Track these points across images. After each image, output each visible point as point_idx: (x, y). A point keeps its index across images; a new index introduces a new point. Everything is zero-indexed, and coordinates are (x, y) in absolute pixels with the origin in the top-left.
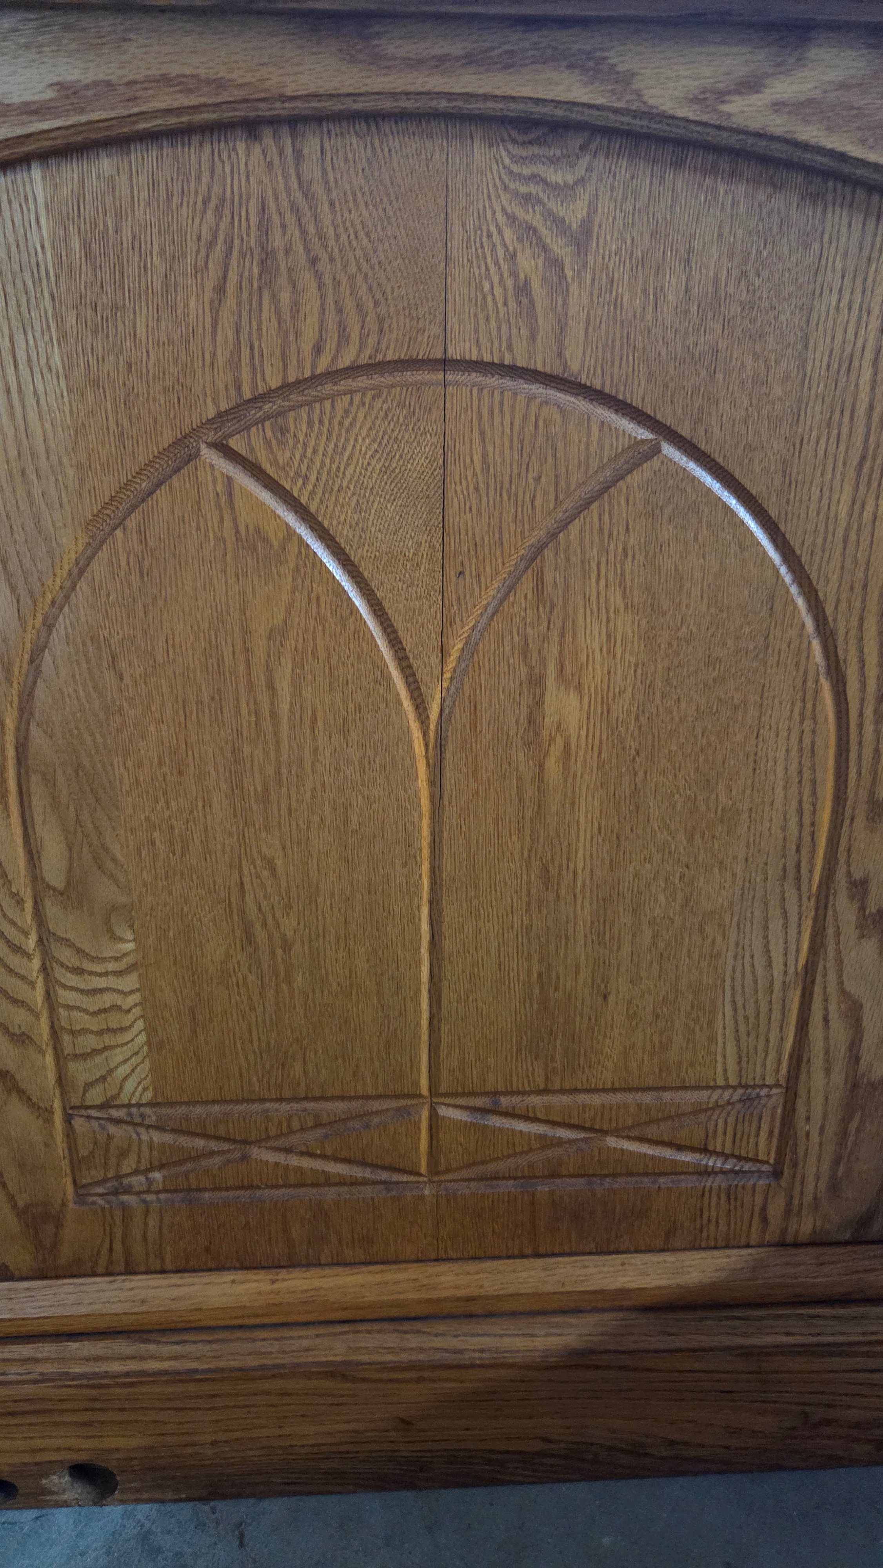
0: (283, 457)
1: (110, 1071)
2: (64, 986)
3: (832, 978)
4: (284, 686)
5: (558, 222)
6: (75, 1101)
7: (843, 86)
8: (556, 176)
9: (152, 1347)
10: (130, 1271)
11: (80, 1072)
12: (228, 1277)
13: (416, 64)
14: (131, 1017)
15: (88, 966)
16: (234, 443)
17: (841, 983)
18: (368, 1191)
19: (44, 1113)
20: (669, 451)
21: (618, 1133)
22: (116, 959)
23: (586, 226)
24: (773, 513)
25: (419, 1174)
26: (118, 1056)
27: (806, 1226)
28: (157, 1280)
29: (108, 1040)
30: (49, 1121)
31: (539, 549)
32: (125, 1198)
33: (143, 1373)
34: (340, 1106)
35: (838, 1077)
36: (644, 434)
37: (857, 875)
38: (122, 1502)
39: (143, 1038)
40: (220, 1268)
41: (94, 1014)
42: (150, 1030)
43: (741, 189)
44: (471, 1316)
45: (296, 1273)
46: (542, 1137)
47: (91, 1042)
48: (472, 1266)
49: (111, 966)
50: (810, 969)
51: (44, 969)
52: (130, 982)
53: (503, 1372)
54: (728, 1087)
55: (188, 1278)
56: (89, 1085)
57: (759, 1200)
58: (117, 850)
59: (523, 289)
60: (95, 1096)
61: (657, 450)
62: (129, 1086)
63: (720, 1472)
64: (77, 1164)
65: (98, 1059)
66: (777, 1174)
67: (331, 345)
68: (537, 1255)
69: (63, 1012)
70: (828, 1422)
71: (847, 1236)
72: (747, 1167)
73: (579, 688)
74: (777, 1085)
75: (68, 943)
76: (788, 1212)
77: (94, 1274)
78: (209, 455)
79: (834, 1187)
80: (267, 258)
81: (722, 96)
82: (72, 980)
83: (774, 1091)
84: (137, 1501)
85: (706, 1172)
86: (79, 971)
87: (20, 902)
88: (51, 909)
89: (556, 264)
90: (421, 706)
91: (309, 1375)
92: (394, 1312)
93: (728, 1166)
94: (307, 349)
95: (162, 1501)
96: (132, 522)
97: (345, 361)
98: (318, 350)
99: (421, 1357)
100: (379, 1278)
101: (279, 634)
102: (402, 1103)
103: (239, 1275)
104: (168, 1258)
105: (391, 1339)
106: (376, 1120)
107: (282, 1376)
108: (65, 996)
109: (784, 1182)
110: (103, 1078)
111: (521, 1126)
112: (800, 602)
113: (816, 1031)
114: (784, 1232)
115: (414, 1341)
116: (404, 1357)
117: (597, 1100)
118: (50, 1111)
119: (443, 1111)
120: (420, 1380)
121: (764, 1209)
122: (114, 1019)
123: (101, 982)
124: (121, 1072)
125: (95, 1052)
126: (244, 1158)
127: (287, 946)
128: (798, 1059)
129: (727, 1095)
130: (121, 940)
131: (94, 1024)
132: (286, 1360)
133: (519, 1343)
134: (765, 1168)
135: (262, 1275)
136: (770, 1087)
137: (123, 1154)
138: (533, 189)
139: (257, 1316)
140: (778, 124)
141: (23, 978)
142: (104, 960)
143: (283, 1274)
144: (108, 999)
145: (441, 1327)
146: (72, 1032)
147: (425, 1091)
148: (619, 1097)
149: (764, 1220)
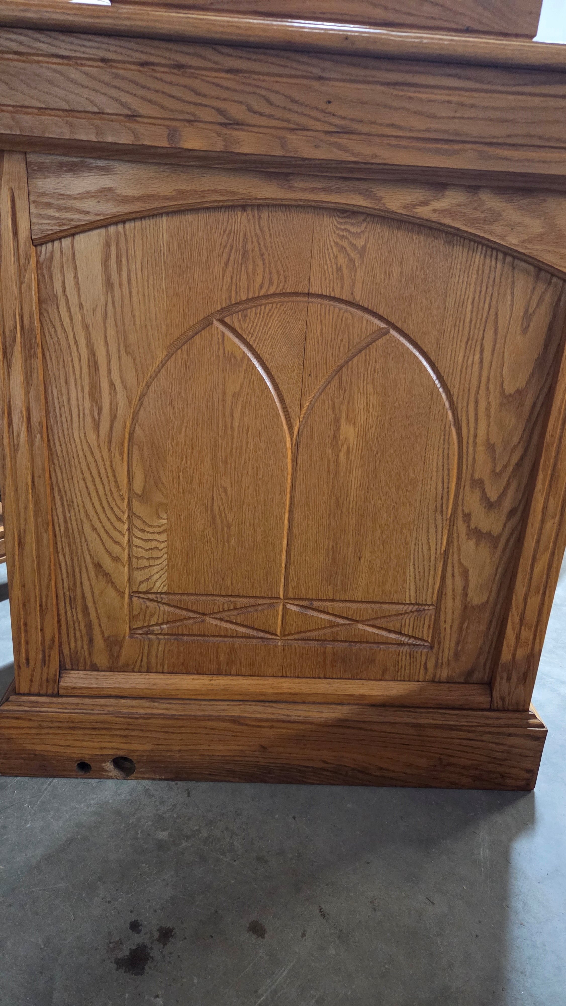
0: (244, 326)
1: (151, 577)
2: (136, 537)
3: (456, 556)
4: (237, 415)
5: (354, 246)
6: (135, 589)
7: (459, 205)
8: (354, 230)
9: (156, 704)
10: (149, 671)
11: (139, 576)
12: (191, 677)
13: (304, 190)
14: (162, 553)
15: (147, 529)
16: (227, 320)
17: (460, 559)
18: (254, 641)
19: (121, 594)
20: (393, 332)
21: (363, 622)
22: (159, 527)
23: (364, 247)
24: (433, 359)
25: (277, 635)
26: (155, 569)
27: (444, 674)
28: (162, 676)
29: (152, 562)
30: (123, 597)
31: (341, 367)
32: (150, 636)
33: (152, 714)
34: (245, 601)
35: (458, 602)
36: (383, 325)
37: (467, 511)
38: (137, 778)
39: (166, 563)
40: (188, 673)
41: (147, 550)
42: (169, 559)
43: (422, 238)
44: (295, 702)
45: (220, 677)
46: (330, 621)
47: (145, 563)
48: (297, 680)
49: (156, 530)
50: (446, 552)
51: (129, 529)
52: (163, 537)
53: (308, 726)
54: (410, 604)
55: (174, 676)
56: (141, 582)
57: (424, 658)
58: (164, 480)
59: (339, 269)
60: (144, 587)
61: (388, 332)
62: (158, 584)
63: (402, 786)
64: (133, 618)
65: (146, 570)
66: (432, 647)
67: (266, 284)
68: (325, 678)
69: (134, 549)
70: (450, 764)
71: (462, 680)
72: (419, 642)
73: (354, 424)
74: (432, 605)
75: (140, 518)
76: (436, 666)
77: (133, 672)
78: (216, 324)
79: (457, 655)
80: (245, 254)
81: (414, 206)
82: (140, 534)
83: (431, 607)
84: (143, 778)
85: (400, 644)
86: (143, 531)
87: (123, 499)
88: (135, 503)
89: (352, 261)
90: (291, 428)
91: (223, 721)
92: (262, 698)
93: (410, 642)
94: (257, 286)
95: (153, 779)
96: (184, 348)
97: (271, 291)
98: (261, 287)
99: (273, 717)
100: (256, 682)
101: (236, 395)
102: (271, 601)
103: (196, 677)
104: (166, 667)
105: (260, 708)
106: (260, 608)
107: (212, 720)
108: (136, 542)
109: (435, 650)
110: (148, 579)
111: (323, 616)
112: (444, 395)
113: (449, 581)
114: (434, 676)
115: (270, 710)
116: (265, 716)
117: (354, 606)
118: (124, 593)
119: (289, 606)
120: (271, 727)
121: (425, 664)
122: (155, 554)
123: (150, 536)
124: (155, 577)
125: (146, 567)
126: (203, 621)
127: (229, 527)
128: (441, 593)
129: (410, 608)
130: (162, 518)
131: (146, 555)
132: (214, 713)
133: (315, 714)
134: (426, 644)
135: (206, 677)
136: (429, 605)
137: (152, 615)
138: (345, 233)
139: (202, 695)
140: (434, 217)
141: (120, 532)
142: (154, 527)
143: (215, 677)
144: (153, 544)
145: (282, 706)
146: (137, 558)
147: (282, 597)
148: (365, 605)
149: (426, 669)
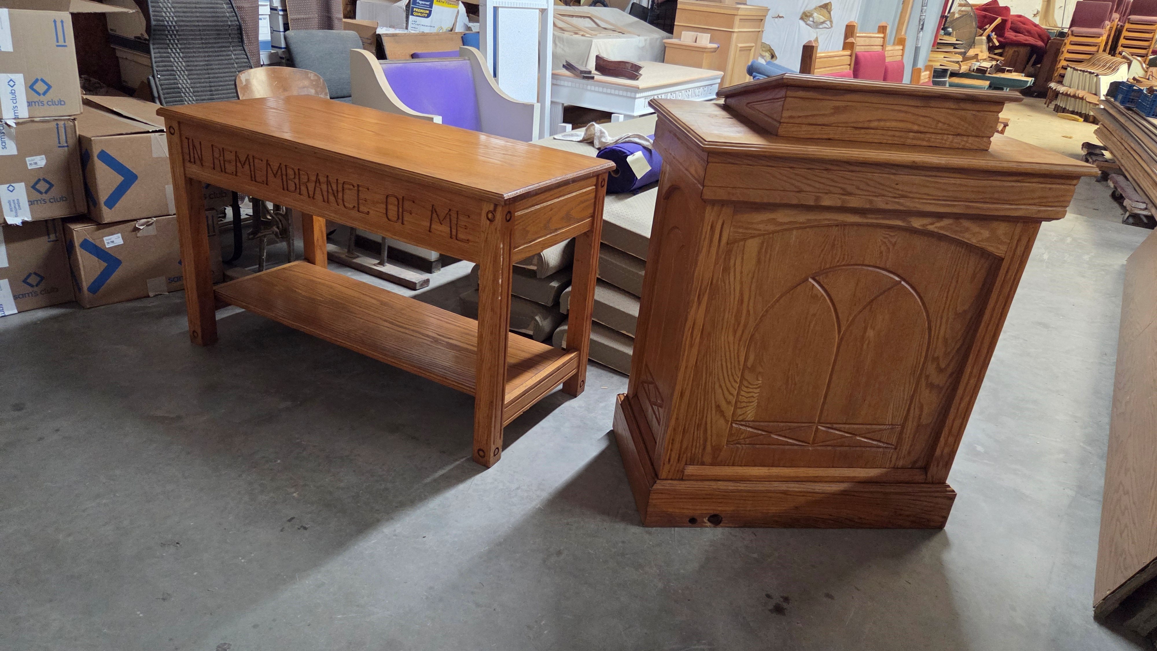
0: (825, 281)
1: (746, 412)
2: (743, 391)
3: (917, 398)
4: (812, 326)
5: (890, 242)
6: (735, 419)
7: (949, 224)
8: (892, 234)
9: (738, 484)
10: (733, 465)
11: (739, 412)
12: (757, 468)
13: (872, 218)
14: (755, 399)
15: (751, 386)
16: (817, 278)
17: (919, 399)
18: (796, 447)
19: (727, 421)
20: (903, 283)
21: (859, 436)
22: (757, 385)
23: (896, 242)
24: (922, 295)
25: (809, 443)
26: (749, 408)
27: (901, 463)
28: (740, 468)
29: (748, 404)
30: (728, 424)
31: (872, 301)
32: (737, 445)
33: (738, 490)
34: (796, 425)
35: (915, 424)
36: (897, 279)
37: (928, 373)
38: (722, 527)
39: (756, 404)
40: (755, 466)
41: (747, 398)
42: (758, 403)
43: (926, 238)
44: (815, 482)
45: (774, 468)
46: (841, 435)
47: (744, 404)
48: (817, 469)
49: (754, 387)
50: (913, 396)
51: (739, 387)
52: (758, 390)
53: (823, 495)
54: (889, 425)
55: (748, 468)
56: (740, 415)
57: (890, 455)
58: (765, 360)
59: (881, 253)
60: (740, 418)
61: (900, 282)
62: (749, 416)
63: (871, 528)
64: (731, 435)
65: (744, 409)
66: (895, 449)
67: (840, 261)
68: (833, 467)
69: (740, 397)
70: (900, 515)
71: (910, 467)
72: (889, 446)
73: (874, 329)
74: (900, 425)
75: (747, 380)
76: (897, 458)
77: (724, 466)
78: (810, 280)
79: (909, 453)
80: (833, 245)
81: (927, 225)
82: (745, 389)
83: (900, 426)
84: (726, 527)
85: (879, 447)
86: (747, 387)
87: (740, 370)
88: (746, 372)
89: (889, 249)
90: (839, 332)
91: (777, 493)
92: (797, 479)
93: (885, 446)
94: (836, 261)
95: (731, 527)
96: (791, 292)
97: (843, 263)
98: (838, 261)
99: (805, 490)
100: (794, 470)
101: (814, 315)
102: (810, 424)
103: (760, 468)
104: (744, 462)
105: (796, 485)
106: (803, 428)
107: (771, 492)
108: (743, 393)
109: (897, 450)
110: (744, 414)
111: (837, 432)
112: (924, 314)
113: (912, 411)
114: (895, 464)
115: (802, 486)
116: (800, 490)
117: (855, 426)
118: (729, 421)
119: (819, 427)
120: (803, 496)
121: (891, 458)
122: (753, 399)
123: (751, 390)
124: (748, 412)
125: (744, 407)
126: (770, 436)
127: (795, 384)
128: (906, 418)
129: (888, 427)
130: (759, 380)
131: (746, 400)
132: (773, 489)
133: (829, 489)
134: (893, 447)
135: (766, 468)
136: (898, 425)
137: (742, 433)
138: (887, 236)
139: (764, 478)
140: (936, 230)
141: (734, 388)
142: (754, 385)
143: (771, 468)
144: (751, 394)
145: (809, 483)
146: (741, 402)
147: (816, 421)
148: (861, 426)
149: (891, 461)
